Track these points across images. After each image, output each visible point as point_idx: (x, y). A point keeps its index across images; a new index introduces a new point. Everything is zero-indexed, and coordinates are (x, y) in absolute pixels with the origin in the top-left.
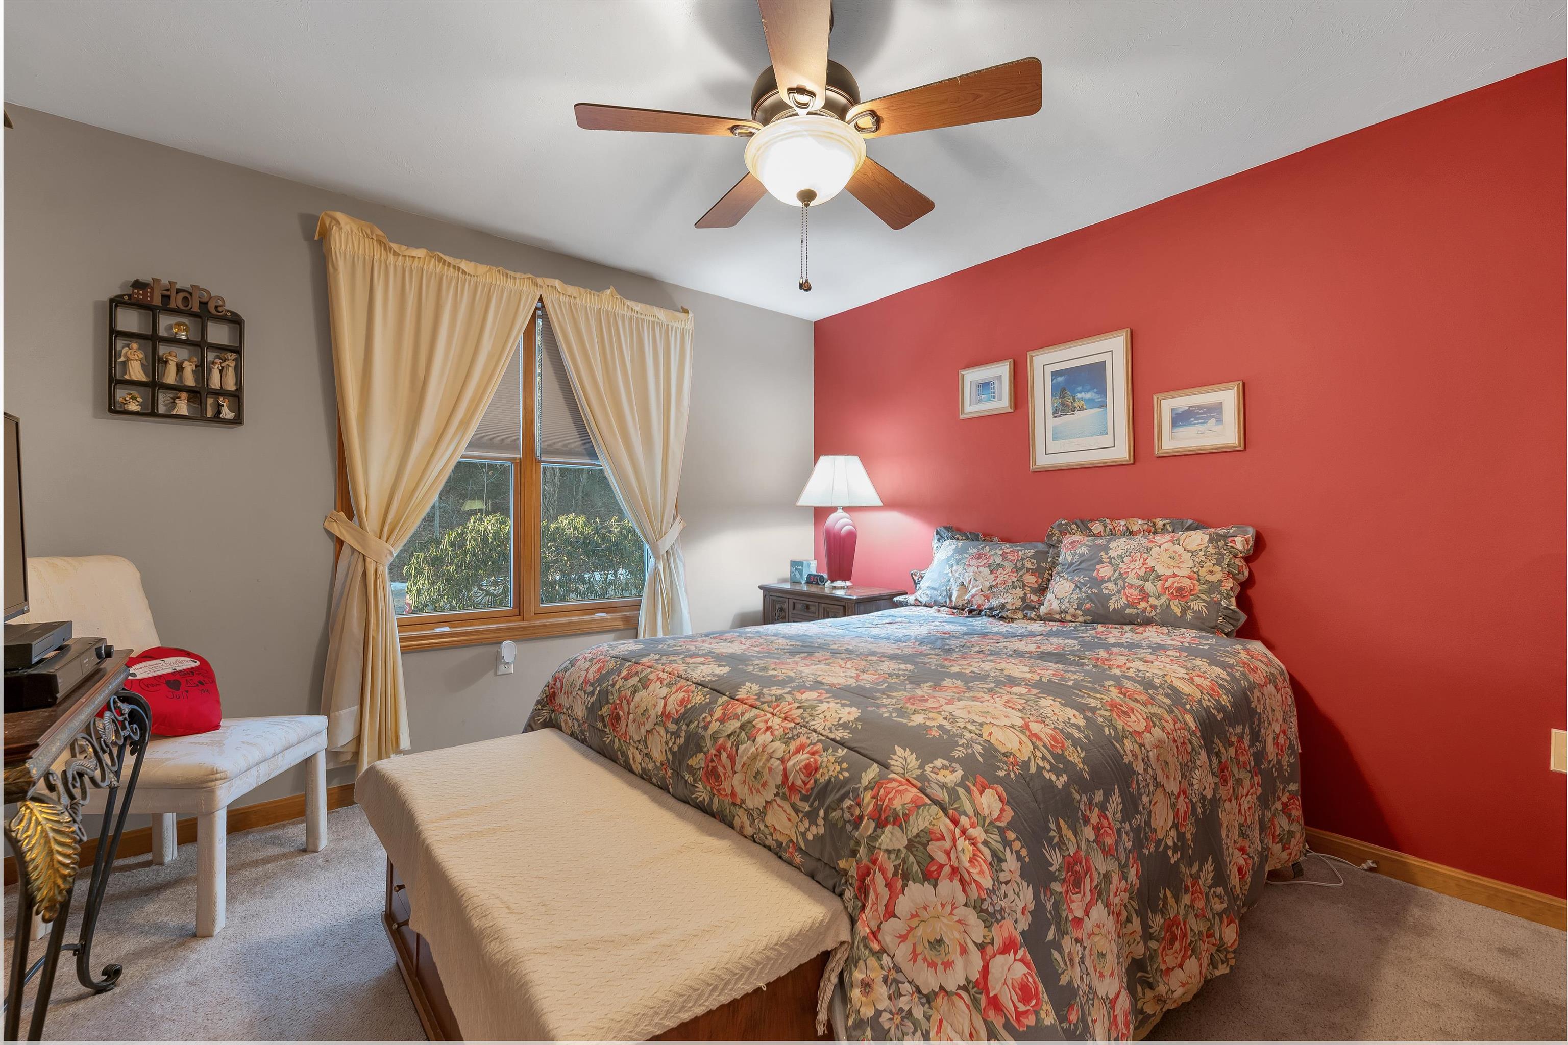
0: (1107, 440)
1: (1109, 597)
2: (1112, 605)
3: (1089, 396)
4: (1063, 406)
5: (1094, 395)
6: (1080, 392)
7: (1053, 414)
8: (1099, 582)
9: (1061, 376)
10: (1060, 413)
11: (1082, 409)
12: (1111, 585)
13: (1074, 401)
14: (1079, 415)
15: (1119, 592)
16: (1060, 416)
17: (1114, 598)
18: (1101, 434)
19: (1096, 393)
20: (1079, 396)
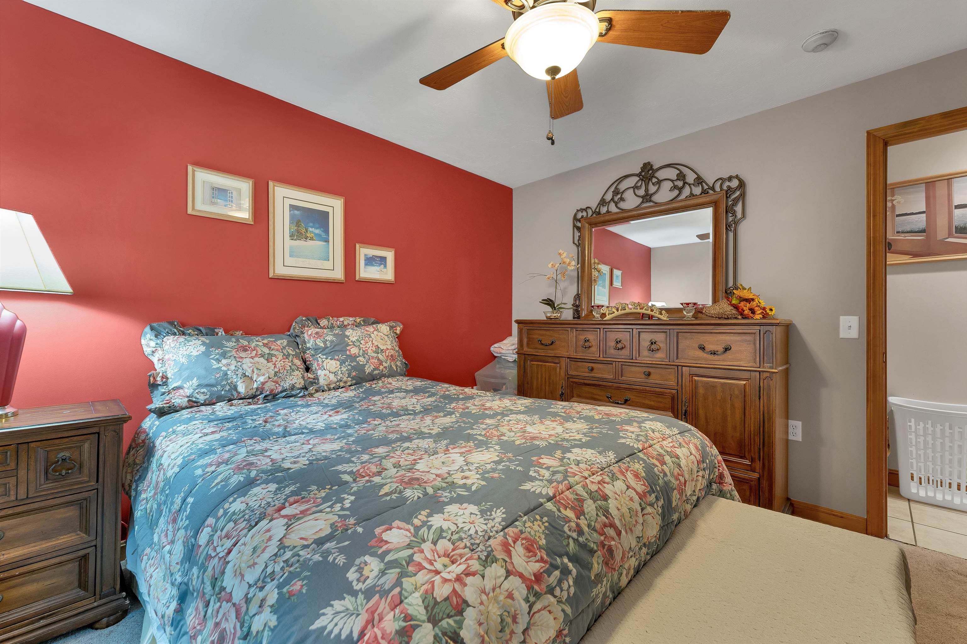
0: (328, 265)
1: (364, 366)
2: (368, 370)
3: (317, 231)
4: (298, 233)
5: (321, 232)
6: (312, 227)
7: (290, 236)
8: (353, 358)
9: (298, 210)
10: (295, 238)
11: (312, 239)
12: (361, 359)
13: (307, 232)
14: (310, 243)
15: (367, 362)
16: (295, 240)
17: (367, 366)
18: (325, 260)
19: (323, 231)
20: (310, 229)
